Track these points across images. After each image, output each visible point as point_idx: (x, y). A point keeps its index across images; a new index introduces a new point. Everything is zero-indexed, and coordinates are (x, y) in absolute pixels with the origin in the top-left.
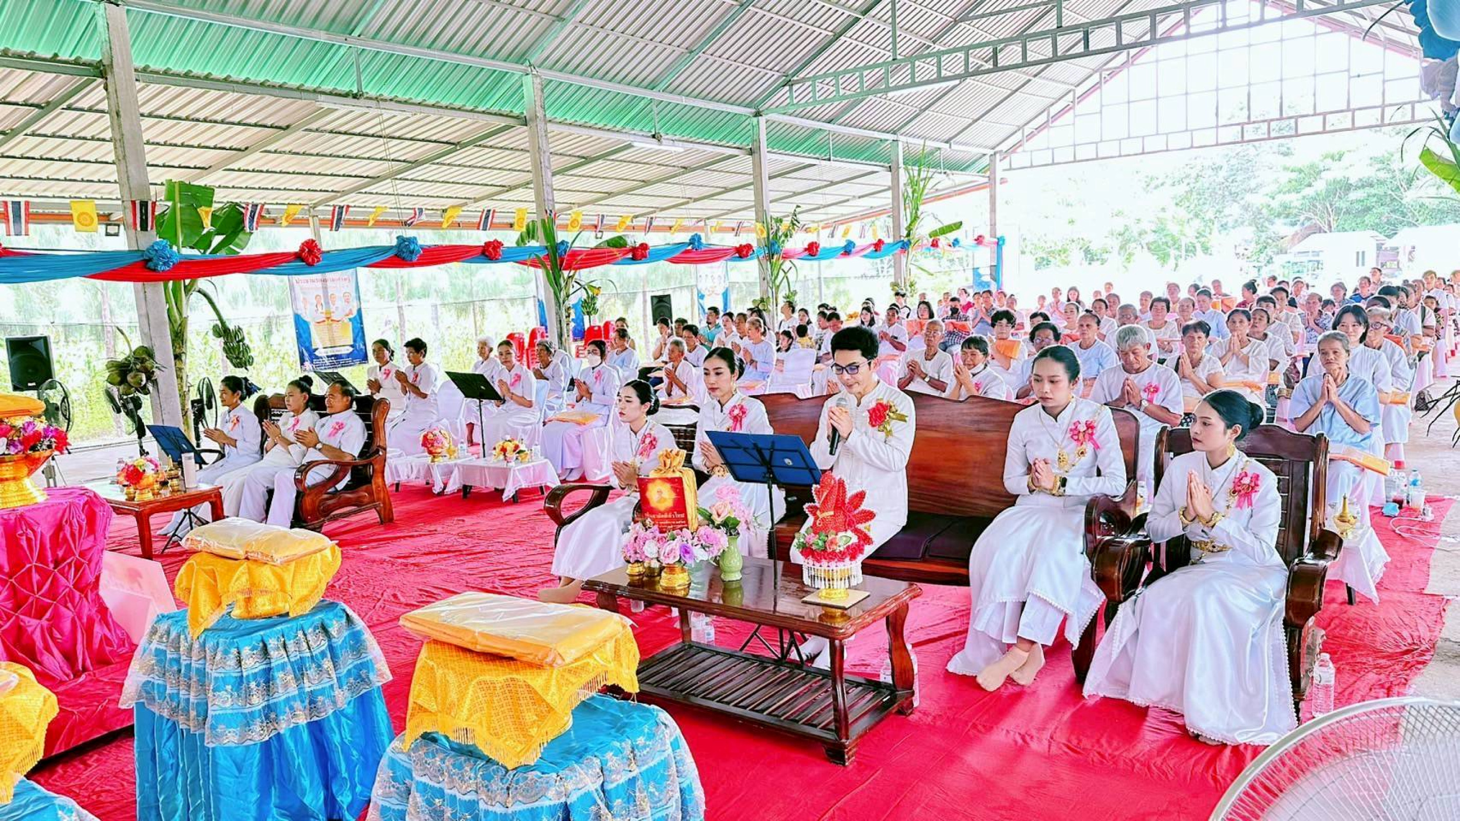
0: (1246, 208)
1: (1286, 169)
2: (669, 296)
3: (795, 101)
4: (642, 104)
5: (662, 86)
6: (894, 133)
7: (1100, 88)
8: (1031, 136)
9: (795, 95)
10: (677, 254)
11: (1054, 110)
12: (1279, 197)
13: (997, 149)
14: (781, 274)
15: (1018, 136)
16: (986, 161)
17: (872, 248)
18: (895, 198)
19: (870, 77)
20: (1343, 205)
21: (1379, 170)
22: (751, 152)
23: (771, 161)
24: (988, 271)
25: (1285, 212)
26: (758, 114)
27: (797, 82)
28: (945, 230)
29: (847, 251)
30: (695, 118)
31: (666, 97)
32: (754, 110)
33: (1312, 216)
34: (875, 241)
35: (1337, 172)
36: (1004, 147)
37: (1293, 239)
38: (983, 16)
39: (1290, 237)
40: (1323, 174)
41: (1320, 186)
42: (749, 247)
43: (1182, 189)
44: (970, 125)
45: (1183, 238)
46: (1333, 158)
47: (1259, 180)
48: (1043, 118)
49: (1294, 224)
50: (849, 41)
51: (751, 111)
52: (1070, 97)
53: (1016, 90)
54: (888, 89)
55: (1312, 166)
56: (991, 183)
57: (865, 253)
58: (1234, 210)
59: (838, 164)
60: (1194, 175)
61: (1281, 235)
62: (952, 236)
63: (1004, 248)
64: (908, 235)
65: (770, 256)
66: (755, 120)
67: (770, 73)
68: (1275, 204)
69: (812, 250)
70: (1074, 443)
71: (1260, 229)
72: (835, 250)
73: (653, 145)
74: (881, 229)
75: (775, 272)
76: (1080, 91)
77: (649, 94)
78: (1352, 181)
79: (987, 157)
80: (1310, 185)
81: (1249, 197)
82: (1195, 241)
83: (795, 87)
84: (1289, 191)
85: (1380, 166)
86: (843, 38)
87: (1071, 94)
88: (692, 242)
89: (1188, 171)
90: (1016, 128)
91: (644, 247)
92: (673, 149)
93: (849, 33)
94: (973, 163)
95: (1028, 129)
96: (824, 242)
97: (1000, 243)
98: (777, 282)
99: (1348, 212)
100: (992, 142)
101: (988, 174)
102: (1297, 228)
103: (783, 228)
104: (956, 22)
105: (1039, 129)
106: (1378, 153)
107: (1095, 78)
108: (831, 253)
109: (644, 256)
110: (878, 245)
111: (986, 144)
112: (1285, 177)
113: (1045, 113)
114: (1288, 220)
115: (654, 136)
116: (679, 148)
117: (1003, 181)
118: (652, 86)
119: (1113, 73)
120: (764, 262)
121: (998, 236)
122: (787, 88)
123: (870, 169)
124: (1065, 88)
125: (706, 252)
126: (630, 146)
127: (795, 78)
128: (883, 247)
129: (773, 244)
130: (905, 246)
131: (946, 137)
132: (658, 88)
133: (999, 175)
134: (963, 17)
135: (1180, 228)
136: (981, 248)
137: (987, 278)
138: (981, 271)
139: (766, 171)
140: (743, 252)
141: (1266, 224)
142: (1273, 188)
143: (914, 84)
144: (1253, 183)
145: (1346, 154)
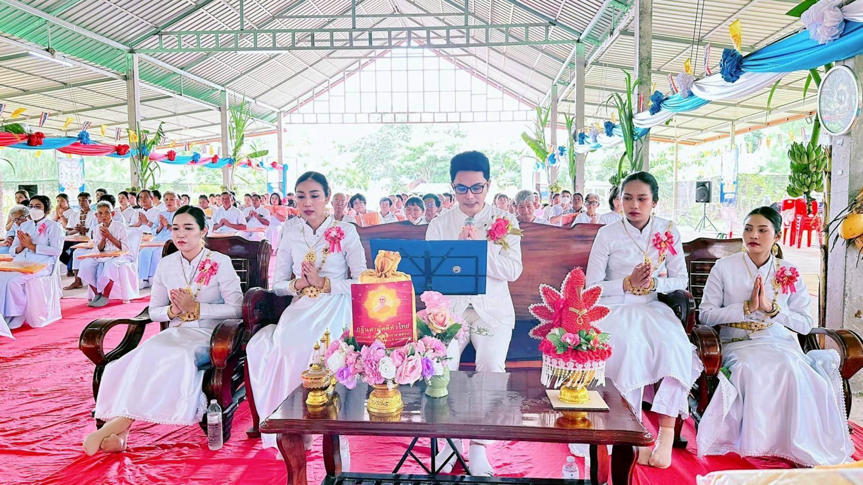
0: (387, 168)
1: (407, 148)
2: (36, 186)
3: (164, 46)
4: (37, 24)
5: (58, 12)
6: (223, 86)
7: (344, 80)
8: (302, 105)
9: (164, 42)
10: (67, 145)
11: (317, 90)
12: (405, 163)
13: (282, 109)
14: (149, 172)
15: (295, 103)
16: (275, 115)
17: (211, 161)
18: (224, 129)
19: (223, 38)
20: (435, 169)
21: (450, 153)
22: (126, 78)
23: (142, 89)
24: (277, 186)
25: (408, 172)
26: (132, 51)
27: (166, 33)
28: (255, 155)
29: (195, 160)
30: (81, 44)
31: (60, 22)
32: (129, 48)
33: (420, 174)
34: (213, 156)
35: (430, 152)
36: (286, 109)
37: (410, 186)
38: (291, 17)
39: (409, 185)
40: (425, 153)
41: (424, 158)
42: (126, 147)
43: (357, 153)
44: (269, 90)
45: (355, 182)
46: (429, 145)
47: (394, 153)
48: (310, 94)
49: (411, 178)
50: (205, 13)
51: (127, 48)
52: (326, 84)
53: (298, 73)
54: (237, 49)
55: (420, 148)
56: (279, 130)
57: (206, 163)
58: (380, 169)
59: (185, 99)
60: (362, 147)
61: (405, 183)
62: (259, 159)
63: (287, 171)
64: (235, 154)
65: (141, 157)
66: (130, 55)
67: (146, 23)
68: (403, 166)
69: (171, 156)
70: (657, 251)
71: (395, 180)
72: (186, 158)
73: (47, 56)
74: (215, 148)
75: (144, 169)
76: (332, 81)
77: (45, 16)
78: (438, 157)
79: (275, 113)
80: (419, 158)
81: (391, 162)
82: (360, 184)
83: (164, 37)
84: (410, 160)
85: (450, 151)
86: (201, 10)
87: (327, 82)
88: (81, 137)
89: (359, 145)
90: (294, 99)
91: (40, 135)
92: (64, 63)
93: (206, 7)
94: (266, 116)
95: (301, 99)
96: (179, 152)
97: (285, 168)
98: (146, 177)
99: (437, 173)
100: (279, 104)
101: (276, 124)
102: (412, 180)
103: (150, 138)
104: (274, 18)
105: (306, 101)
106: (449, 145)
107: (341, 75)
108: (182, 161)
109: (39, 143)
110: (215, 159)
111: (275, 105)
112: (408, 152)
113: (312, 92)
114: (408, 176)
115: (47, 50)
116: (69, 64)
117: (285, 131)
118: (48, 10)
119: (351, 74)
120: (136, 160)
121: (284, 163)
122: (157, 36)
123: (208, 107)
124: (324, 77)
125: (92, 147)
126: (26, 55)
127: (163, 31)
128: (218, 161)
129: (143, 148)
130: (231, 162)
131: (253, 95)
132: (54, 13)
133: (284, 126)
134: (279, 15)
135: (353, 176)
136: (275, 170)
137: (276, 191)
138: (272, 185)
139: (138, 96)
140: (120, 151)
141: (397, 177)
142: (402, 157)
143: (256, 48)
144: (392, 155)
145: (435, 144)
